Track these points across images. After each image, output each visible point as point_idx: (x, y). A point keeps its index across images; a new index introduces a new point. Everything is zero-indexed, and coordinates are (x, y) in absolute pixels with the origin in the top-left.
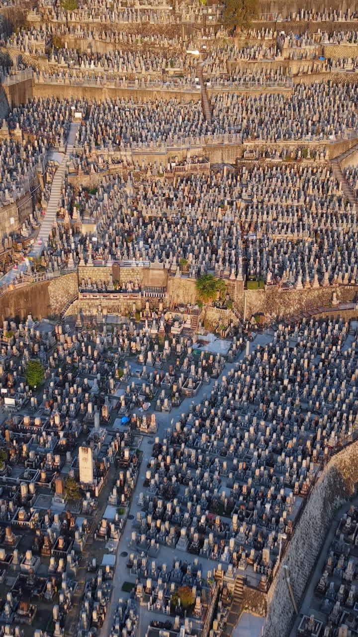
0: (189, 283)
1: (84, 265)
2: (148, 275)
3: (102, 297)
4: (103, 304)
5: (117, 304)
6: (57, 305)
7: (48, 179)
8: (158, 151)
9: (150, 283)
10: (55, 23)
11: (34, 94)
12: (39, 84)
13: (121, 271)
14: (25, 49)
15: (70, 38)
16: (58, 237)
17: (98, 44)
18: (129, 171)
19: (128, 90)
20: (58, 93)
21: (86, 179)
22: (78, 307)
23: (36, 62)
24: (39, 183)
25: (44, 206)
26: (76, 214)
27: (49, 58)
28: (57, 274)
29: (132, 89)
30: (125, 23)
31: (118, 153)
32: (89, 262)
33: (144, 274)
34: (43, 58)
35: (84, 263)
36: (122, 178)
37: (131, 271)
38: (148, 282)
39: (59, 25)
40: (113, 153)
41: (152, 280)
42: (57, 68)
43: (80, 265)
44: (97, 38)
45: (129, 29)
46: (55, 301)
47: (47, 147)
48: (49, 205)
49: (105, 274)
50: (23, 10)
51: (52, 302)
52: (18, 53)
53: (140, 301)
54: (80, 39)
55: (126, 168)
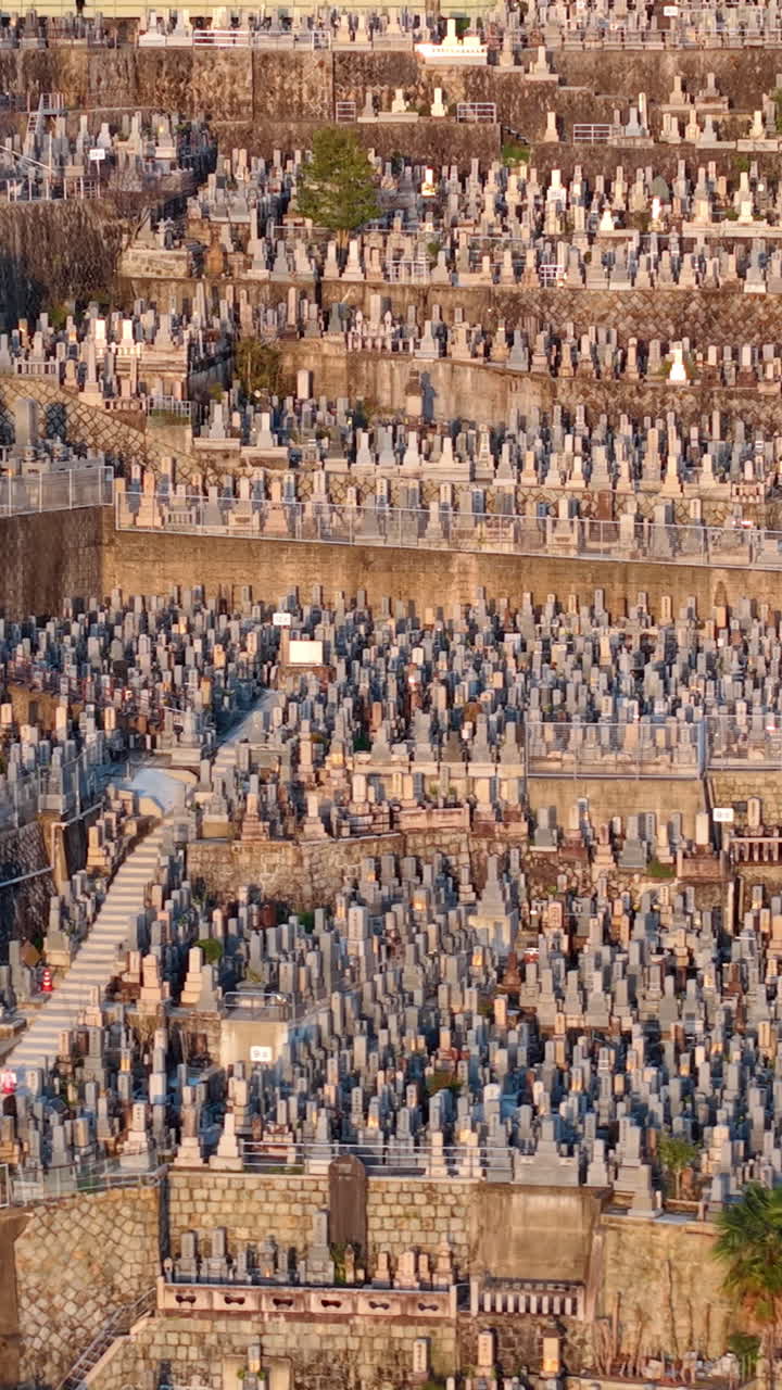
0: (694, 1244)
1: (199, 1162)
2: (504, 1220)
3: (268, 1306)
4: (275, 1345)
5: (340, 1344)
6: (56, 1340)
7: (96, 857)
8: (662, 769)
9: (512, 1261)
10: (261, 283)
11: (106, 580)
12: (135, 535)
13: (374, 1198)
14: (82, 377)
15: (326, 349)
16: (94, 1066)
17: (467, 377)
18: (501, 848)
19: (581, 564)
20: (228, 576)
21: (276, 858)
22: (155, 1353)
23: (135, 438)
24: (44, 860)
25: (56, 957)
26: (200, 979)
27: (201, 420)
28: (63, 1185)
29: (601, 558)
30: (614, 286)
31: (457, 767)
32: (221, 1149)
33: (486, 1213)
34: (171, 419)
35: (197, 1152)
36: (464, 876)
37: (420, 1199)
38: (503, 1255)
39: (278, 294)
40: (429, 768)
41: (523, 1246)
42: (232, 464)
43: (178, 1162)
44: (460, 350)
45: (638, 316)
46: (43, 1319)
47: (118, 746)
48: (81, 955)
49: (297, 1209)
50: (101, 224)
51: (30, 1316)
52: (46, 392)
53: (451, 1332)
54: (375, 354)
55: (487, 831)
